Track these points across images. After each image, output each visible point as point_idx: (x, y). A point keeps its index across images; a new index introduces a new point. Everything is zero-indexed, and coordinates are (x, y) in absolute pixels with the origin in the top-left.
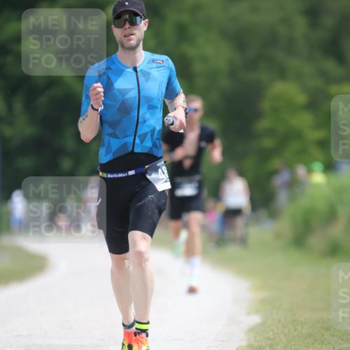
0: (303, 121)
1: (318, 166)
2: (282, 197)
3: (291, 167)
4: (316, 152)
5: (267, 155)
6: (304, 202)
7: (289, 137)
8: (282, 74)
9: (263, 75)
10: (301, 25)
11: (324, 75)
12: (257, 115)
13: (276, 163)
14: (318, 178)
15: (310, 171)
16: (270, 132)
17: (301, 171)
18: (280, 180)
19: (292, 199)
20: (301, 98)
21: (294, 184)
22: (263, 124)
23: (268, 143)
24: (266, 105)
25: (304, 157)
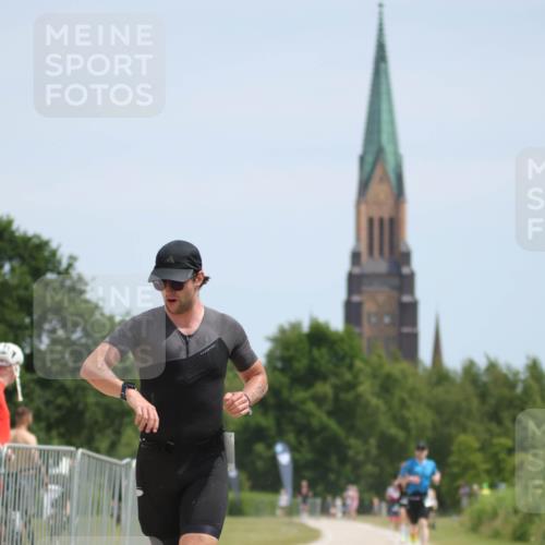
0: (477, 458)
1: (485, 485)
2: (465, 502)
3: (469, 484)
4: (484, 476)
5: (454, 477)
6: (477, 506)
7: (468, 467)
8: (464, 430)
9: (453, 430)
10: (475, 403)
11: (489, 431)
12: (449, 453)
13: (460, 482)
14: (486, 491)
15: (481, 488)
16: (457, 464)
17: (475, 487)
18: (463, 491)
19: (470, 504)
20: (476, 445)
21: (472, 495)
22: (453, 459)
23: (456, 470)
24: (454, 448)
25: (477, 479)
